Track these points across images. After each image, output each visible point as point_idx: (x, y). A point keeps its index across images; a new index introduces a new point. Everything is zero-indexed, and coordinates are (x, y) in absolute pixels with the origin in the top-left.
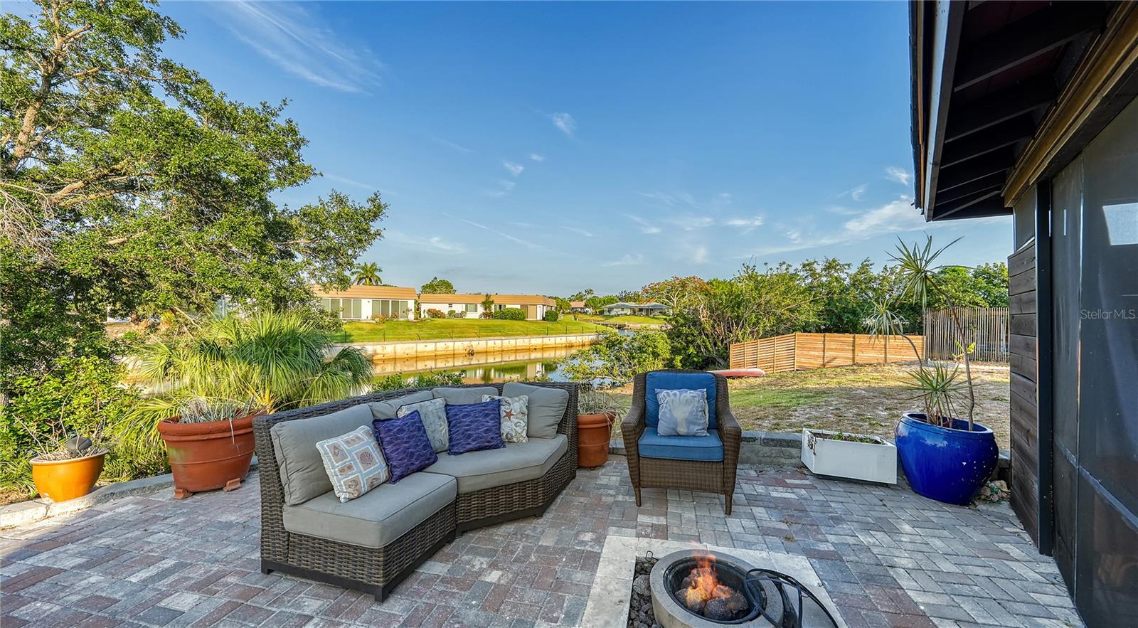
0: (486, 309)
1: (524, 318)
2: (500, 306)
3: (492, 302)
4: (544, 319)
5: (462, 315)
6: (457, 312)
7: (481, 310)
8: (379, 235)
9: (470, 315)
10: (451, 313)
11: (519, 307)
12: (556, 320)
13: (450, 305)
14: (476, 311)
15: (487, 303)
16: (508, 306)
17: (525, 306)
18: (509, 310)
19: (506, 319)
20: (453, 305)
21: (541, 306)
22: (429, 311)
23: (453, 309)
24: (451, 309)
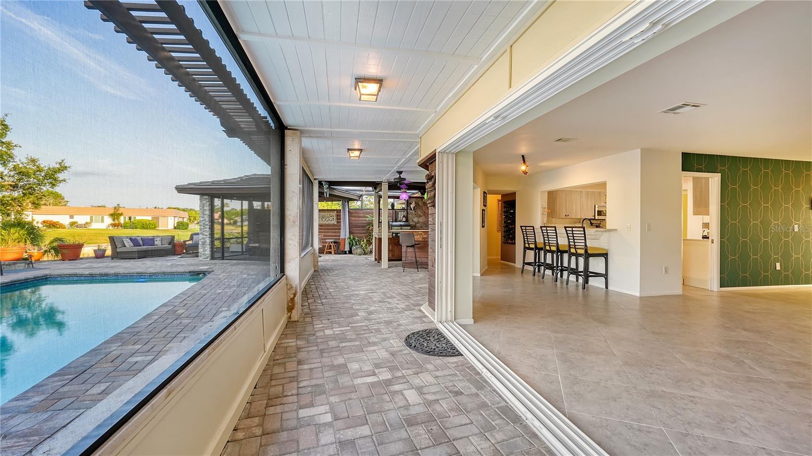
0: (114, 220)
1: (155, 227)
2: (130, 218)
3: (121, 214)
4: (175, 228)
5: (86, 225)
6: (79, 223)
7: (108, 220)
8: (65, 181)
9: (95, 226)
10: (72, 224)
11: (150, 218)
12: (186, 229)
13: (72, 217)
14: (103, 221)
15: (115, 215)
16: (138, 218)
17: (156, 219)
18: (139, 221)
19: (136, 228)
20: (75, 216)
21: (173, 218)
22: (44, 222)
23: (75, 220)
24: (72, 220)
